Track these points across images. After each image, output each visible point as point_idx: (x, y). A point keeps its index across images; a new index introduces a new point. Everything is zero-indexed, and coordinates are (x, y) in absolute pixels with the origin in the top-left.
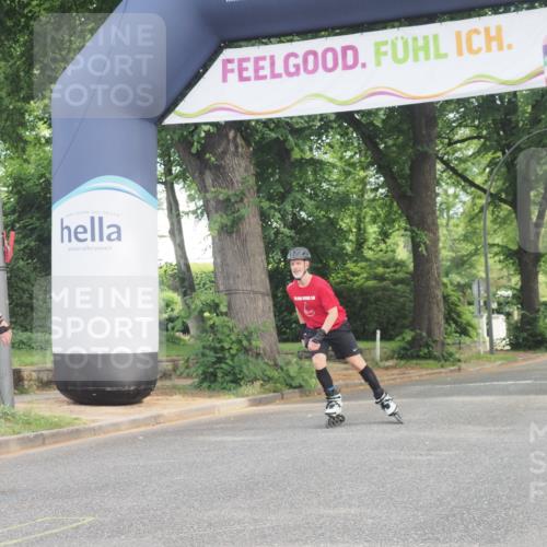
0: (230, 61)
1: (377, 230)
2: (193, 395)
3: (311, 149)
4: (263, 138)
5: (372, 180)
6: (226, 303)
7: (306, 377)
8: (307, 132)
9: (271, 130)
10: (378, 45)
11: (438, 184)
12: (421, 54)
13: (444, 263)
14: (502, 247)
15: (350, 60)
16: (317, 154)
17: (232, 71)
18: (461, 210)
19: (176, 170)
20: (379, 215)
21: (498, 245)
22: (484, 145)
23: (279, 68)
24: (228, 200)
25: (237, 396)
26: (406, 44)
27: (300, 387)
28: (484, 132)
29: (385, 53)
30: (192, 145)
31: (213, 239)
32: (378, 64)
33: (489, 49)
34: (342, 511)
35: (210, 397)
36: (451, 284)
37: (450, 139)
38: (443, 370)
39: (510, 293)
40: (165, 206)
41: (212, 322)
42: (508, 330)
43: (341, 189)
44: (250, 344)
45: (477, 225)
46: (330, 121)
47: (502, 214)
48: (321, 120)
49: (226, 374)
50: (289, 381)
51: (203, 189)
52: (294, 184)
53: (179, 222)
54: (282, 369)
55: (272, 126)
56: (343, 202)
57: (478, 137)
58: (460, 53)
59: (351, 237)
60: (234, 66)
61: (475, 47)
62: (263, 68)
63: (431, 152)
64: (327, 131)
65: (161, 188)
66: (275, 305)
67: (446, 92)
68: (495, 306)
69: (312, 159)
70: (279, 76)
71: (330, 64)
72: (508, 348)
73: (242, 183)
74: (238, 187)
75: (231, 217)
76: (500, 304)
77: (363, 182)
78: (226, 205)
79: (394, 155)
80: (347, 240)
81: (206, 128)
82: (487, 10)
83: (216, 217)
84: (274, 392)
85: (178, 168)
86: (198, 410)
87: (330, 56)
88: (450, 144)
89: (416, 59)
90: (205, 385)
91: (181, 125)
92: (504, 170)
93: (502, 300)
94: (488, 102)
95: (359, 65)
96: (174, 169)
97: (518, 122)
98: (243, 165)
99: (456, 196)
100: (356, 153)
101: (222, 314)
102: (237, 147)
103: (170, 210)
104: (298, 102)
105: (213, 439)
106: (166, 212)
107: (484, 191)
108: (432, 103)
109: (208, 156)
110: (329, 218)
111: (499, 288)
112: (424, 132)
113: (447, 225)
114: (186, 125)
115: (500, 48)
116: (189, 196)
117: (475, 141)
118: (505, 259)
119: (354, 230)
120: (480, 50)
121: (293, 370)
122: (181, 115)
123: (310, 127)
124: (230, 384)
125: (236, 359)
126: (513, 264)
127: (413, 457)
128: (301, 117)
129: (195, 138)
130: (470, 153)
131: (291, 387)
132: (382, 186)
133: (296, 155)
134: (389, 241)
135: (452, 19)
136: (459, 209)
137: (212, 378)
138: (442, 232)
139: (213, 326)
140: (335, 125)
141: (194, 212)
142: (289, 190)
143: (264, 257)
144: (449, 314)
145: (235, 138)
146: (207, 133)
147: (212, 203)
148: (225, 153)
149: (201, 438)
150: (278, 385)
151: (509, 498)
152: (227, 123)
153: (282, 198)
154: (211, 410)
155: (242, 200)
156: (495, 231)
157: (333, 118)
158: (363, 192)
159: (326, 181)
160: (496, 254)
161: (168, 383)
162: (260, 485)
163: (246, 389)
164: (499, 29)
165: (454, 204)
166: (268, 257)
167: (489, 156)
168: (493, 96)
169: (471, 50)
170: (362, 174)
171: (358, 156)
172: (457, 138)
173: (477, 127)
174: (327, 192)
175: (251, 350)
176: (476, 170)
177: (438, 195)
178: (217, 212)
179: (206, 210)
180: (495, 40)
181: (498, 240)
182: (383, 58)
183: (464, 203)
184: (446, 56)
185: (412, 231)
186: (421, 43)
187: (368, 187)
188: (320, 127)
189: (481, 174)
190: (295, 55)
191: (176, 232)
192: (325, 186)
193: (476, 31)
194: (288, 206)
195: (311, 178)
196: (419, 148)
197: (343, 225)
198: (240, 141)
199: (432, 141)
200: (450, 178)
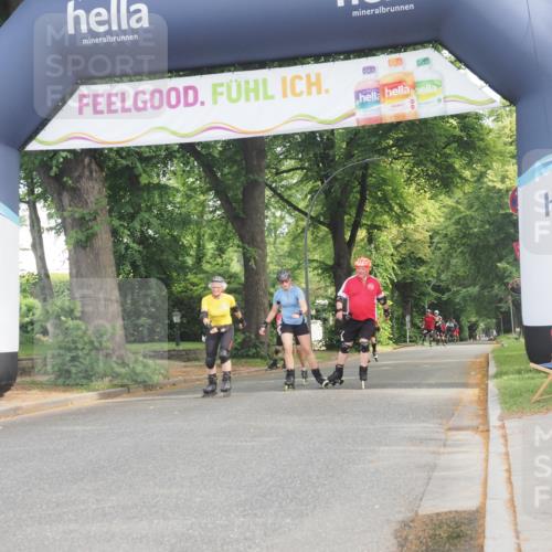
1: (214, 246)
2: (48, 390)
3: (158, 175)
4: (115, 165)
5: (211, 203)
8: (154, 161)
9: (123, 158)
10: (215, 86)
11: (267, 207)
12: (252, 95)
13: (271, 275)
14: (320, 262)
15: (191, 98)
16: (164, 180)
18: (286, 230)
19: (38, 190)
20: (216, 234)
21: (317, 261)
22: (306, 175)
24: (83, 218)
25: (89, 390)
26: (239, 86)
27: (144, 382)
28: (307, 164)
29: (221, 94)
30: (51, 168)
31: (70, 251)
32: (215, 102)
33: (309, 93)
34: (175, 491)
35: (64, 391)
37: (277, 169)
39: (326, 302)
40: (28, 222)
42: (324, 333)
43: (184, 210)
45: (300, 244)
46: (174, 151)
47: (321, 234)
48: (166, 150)
50: (135, 378)
51: (60, 208)
52: (143, 205)
53: (40, 237)
55: (124, 154)
56: (185, 222)
57: (302, 168)
58: (285, 95)
59: (192, 253)
61: (298, 91)
63: (260, 180)
64: (171, 160)
65: (24, 207)
67: (273, 129)
68: (313, 312)
69: (158, 184)
71: (173, 101)
72: (324, 348)
73: (96, 204)
74: (92, 207)
75: (85, 234)
76: (317, 311)
77: (203, 204)
78: (81, 223)
79: (230, 182)
80: (188, 255)
81: (64, 154)
82: (309, 60)
83: (73, 233)
84: (122, 386)
85: (40, 189)
86: (54, 403)
87: (173, 94)
88: (278, 173)
89: (247, 100)
90: (60, 381)
91: (42, 151)
92: (323, 196)
93: (319, 307)
94: (309, 138)
95: (199, 103)
96: (36, 190)
97: (334, 156)
98: (97, 187)
99: (282, 218)
100: (197, 180)
102: (91, 173)
103: (32, 226)
104: (145, 133)
105: (65, 428)
106: (29, 228)
107: (306, 214)
108: (262, 138)
109: (65, 179)
110: (173, 236)
111: (317, 297)
112: (255, 163)
113: (275, 243)
114: (47, 151)
115: (319, 92)
116: (49, 214)
117: (299, 172)
118: (323, 273)
119: (195, 246)
120: (302, 93)
122: (41, 142)
123: (157, 156)
126: (329, 277)
127: (239, 443)
128: (149, 147)
129: (54, 162)
130: (295, 181)
131: (136, 382)
132: (218, 209)
133: (144, 180)
134: (224, 256)
135: (280, 66)
136: (284, 229)
138: (270, 249)
140: (178, 155)
141: (54, 228)
142: (138, 211)
143: (114, 269)
145: (89, 164)
146: (64, 158)
147: (69, 220)
148: (80, 177)
149: (54, 428)
151: (318, 478)
152: (83, 150)
153: (132, 217)
154: (65, 402)
155: (95, 219)
156: (315, 249)
157: (176, 148)
158: (201, 214)
159: (170, 203)
160: (315, 269)
161: (28, 379)
163: (97, 384)
164: (318, 76)
165: (280, 224)
166: (118, 269)
167: (310, 185)
168: (313, 133)
169: (294, 93)
170: (202, 197)
171: (198, 182)
172: (283, 168)
173: (301, 160)
174: (172, 212)
176: (299, 196)
177: (267, 217)
178: (73, 228)
179: (63, 228)
180: (315, 85)
181: (316, 257)
183: (289, 224)
184: (272, 97)
185: (244, 248)
186: (252, 85)
187: (207, 209)
188: (166, 157)
189: (303, 199)
191: (37, 245)
192: (170, 207)
193: (299, 77)
194: (136, 224)
195: (157, 200)
196: (251, 176)
197: (185, 242)
198: (94, 166)
199: (261, 171)
200: (276, 202)
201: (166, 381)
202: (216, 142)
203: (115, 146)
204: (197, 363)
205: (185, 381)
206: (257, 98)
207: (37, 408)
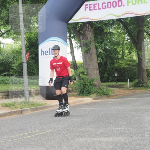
0: (87, 5)
1: (128, 51)
2: (77, 97)
3: (109, 29)
5: (126, 37)
6: (86, 72)
7: (109, 92)
8: (108, 25)
9: (98, 24)
11: (145, 38)
12: (140, 2)
13: (146, 60)
15: (120, 4)
16: (111, 31)
17: (87, 8)
19: (72, 35)
20: (128, 47)
23: (101, 7)
24: (87, 43)
25: (90, 97)
27: (107, 95)
30: (77, 28)
31: (83, 54)
32: (128, 5)
34: (119, 129)
35: (82, 97)
36: (149, 66)
37: (148, 26)
38: (146, 90)
40: (69, 45)
41: (82, 77)
43: (118, 40)
44: (93, 83)
46: (115, 21)
48: (112, 21)
49: (87, 91)
50: (104, 93)
51: (80, 40)
52: (105, 39)
53: (73, 50)
54: (102, 90)
55: (98, 23)
56: (118, 44)
60: (88, 6)
62: (96, 7)
63: (143, 30)
64: (114, 24)
65: (68, 40)
66: (99, 72)
67: (147, 13)
69: (109, 32)
70: (100, 9)
71: (114, 5)
73: (91, 39)
74: (89, 40)
75: (87, 48)
77: (124, 38)
78: (86, 45)
79: (133, 31)
80: (119, 54)
81: (80, 24)
83: (83, 48)
84: (100, 96)
85: (73, 35)
86: (79, 101)
87: (114, 3)
88: (148, 27)
89: (139, 3)
90: (81, 94)
91: (73, 23)
95: (123, 6)
96: (71, 35)
98: (91, 33)
100: (122, 30)
101: (85, 75)
102: (89, 29)
103: (71, 46)
104: (106, 16)
105: (83, 109)
106: (69, 47)
108: (143, 16)
109: (81, 31)
110: (114, 48)
112: (141, 24)
113: (147, 50)
114: (75, 23)
116: (76, 42)
119: (121, 51)
121: (105, 90)
122: (73, 20)
123: (109, 23)
124: (88, 94)
125: (89, 87)
127: (139, 114)
128: (107, 20)
129: (78, 26)
131: (104, 95)
132: (129, 39)
133: (105, 31)
134: (131, 54)
137: (83, 92)
138: (146, 52)
139: (83, 78)
140: (116, 22)
141: (77, 47)
142: (103, 41)
144: (148, 75)
145: (88, 26)
146: (81, 25)
147: (82, 44)
148: (85, 30)
149: (80, 109)
150: (101, 94)
152: (86, 22)
153: (101, 43)
154: (82, 101)
155: (90, 43)
157: (116, 20)
158: (124, 41)
159: (114, 38)
161: (70, 94)
162: (96, 121)
163: (92, 95)
166: (98, 59)
170: (124, 36)
171: (122, 31)
174: (114, 41)
175: (93, 84)
177: (145, 41)
178: (84, 46)
179: (81, 46)
182: (129, 3)
184: (147, 3)
185: (138, 52)
187: (125, 39)
188: (112, 23)
190: (105, 3)
191: (72, 52)
192: (113, 39)
194: (103, 45)
195: (109, 37)
196: (140, 28)
197: (118, 50)
198: (90, 27)
199: (143, 27)
200: (148, 37)
201: (114, 94)
202: (128, 18)
203: (96, 20)
204: (123, 89)
205: (120, 95)
206: (142, 3)
207: (74, 103)
